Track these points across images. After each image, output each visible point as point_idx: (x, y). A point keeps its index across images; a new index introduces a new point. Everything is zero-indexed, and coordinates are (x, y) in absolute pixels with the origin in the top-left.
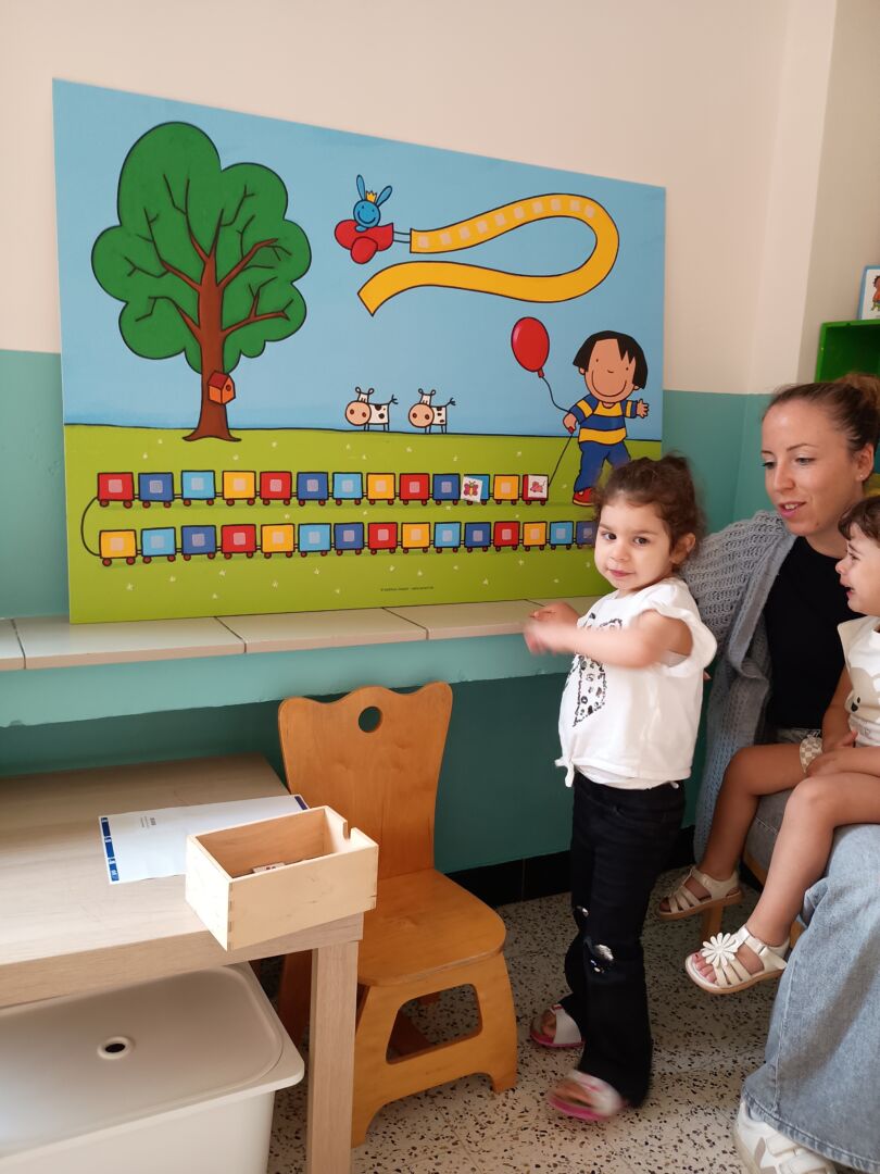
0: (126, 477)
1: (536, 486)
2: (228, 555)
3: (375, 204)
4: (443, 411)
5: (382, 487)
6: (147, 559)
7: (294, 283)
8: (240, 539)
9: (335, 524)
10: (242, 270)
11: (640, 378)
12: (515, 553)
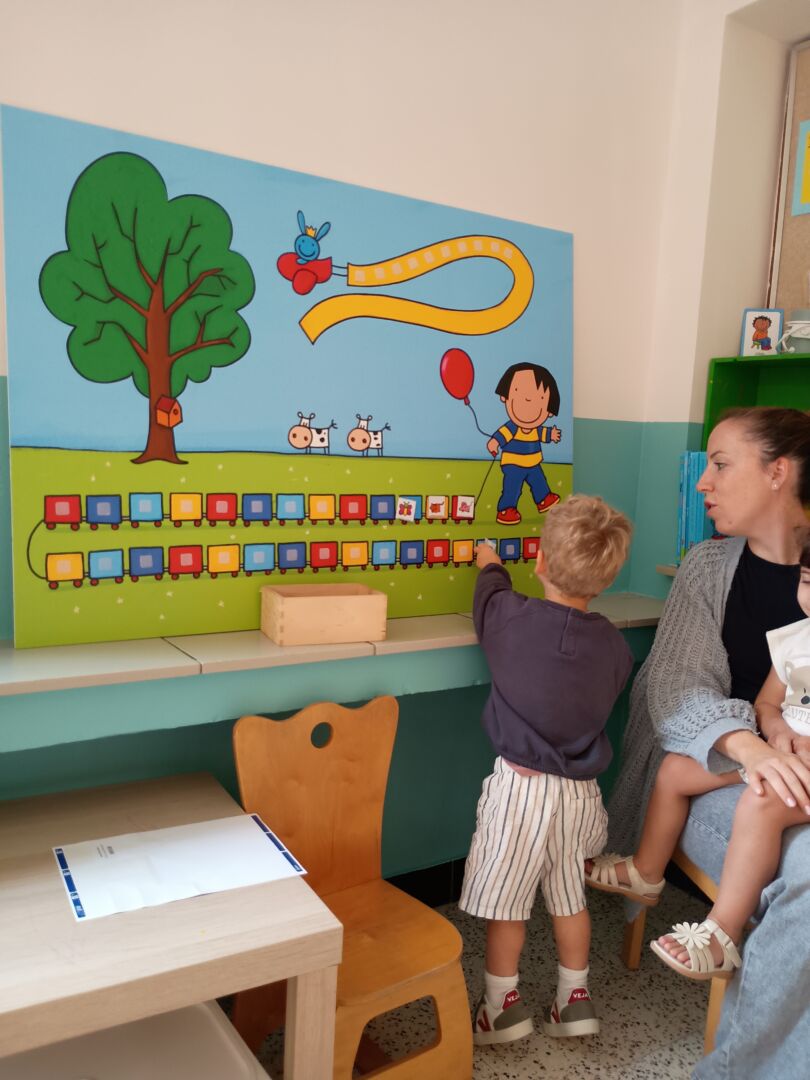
0: (73, 500)
1: (465, 507)
2: (175, 576)
3: (314, 238)
4: (379, 436)
5: (323, 508)
6: (95, 582)
7: (239, 312)
8: (186, 560)
9: (279, 544)
10: (189, 297)
11: (554, 407)
12: (446, 570)
